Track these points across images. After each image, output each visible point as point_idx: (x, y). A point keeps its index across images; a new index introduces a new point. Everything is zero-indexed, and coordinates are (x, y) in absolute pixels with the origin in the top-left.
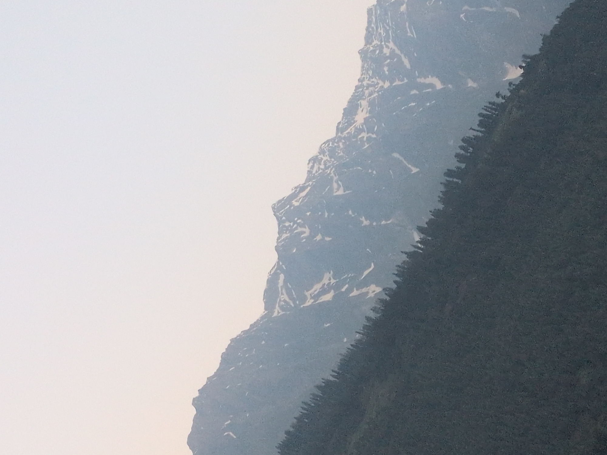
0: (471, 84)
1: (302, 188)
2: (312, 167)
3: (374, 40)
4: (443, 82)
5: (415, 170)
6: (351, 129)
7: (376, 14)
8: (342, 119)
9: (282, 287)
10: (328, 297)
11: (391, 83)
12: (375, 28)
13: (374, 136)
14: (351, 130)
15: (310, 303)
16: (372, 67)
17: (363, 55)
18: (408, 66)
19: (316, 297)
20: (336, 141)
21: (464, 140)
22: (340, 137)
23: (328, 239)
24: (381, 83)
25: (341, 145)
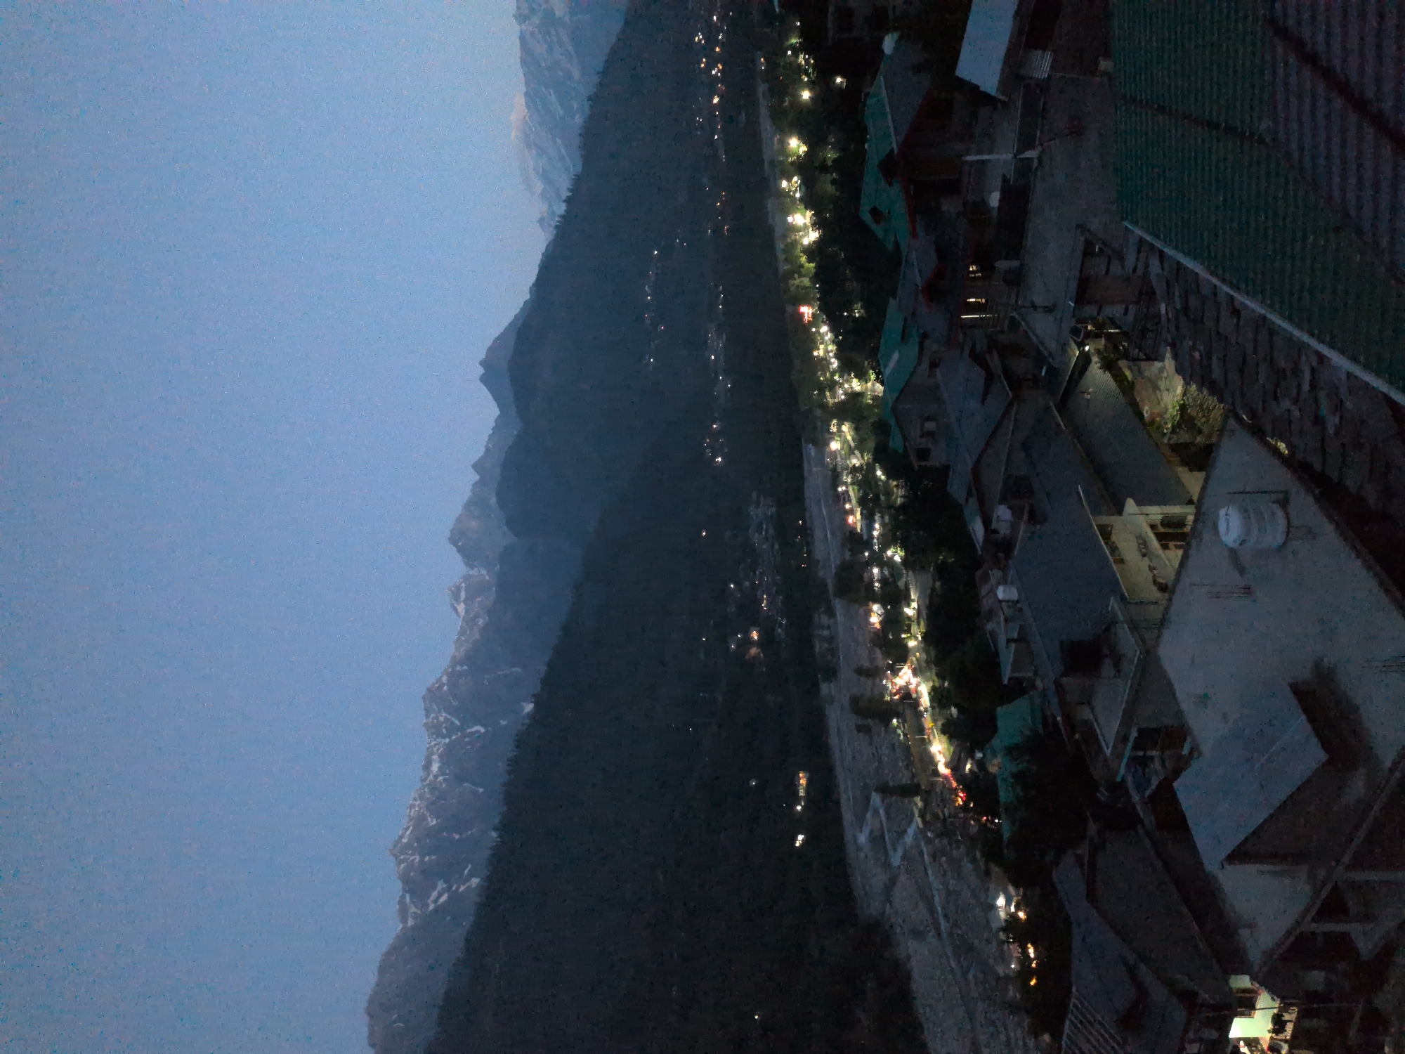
0: (503, 723)
1: (407, 829)
2: (410, 812)
4: (484, 726)
5: (481, 790)
9: (410, 903)
10: (444, 898)
11: (450, 738)
13: (447, 777)
14: (431, 777)
15: (432, 907)
18: (459, 724)
19: (436, 900)
21: (508, 760)
23: (433, 857)
24: (443, 741)
25: (426, 790)
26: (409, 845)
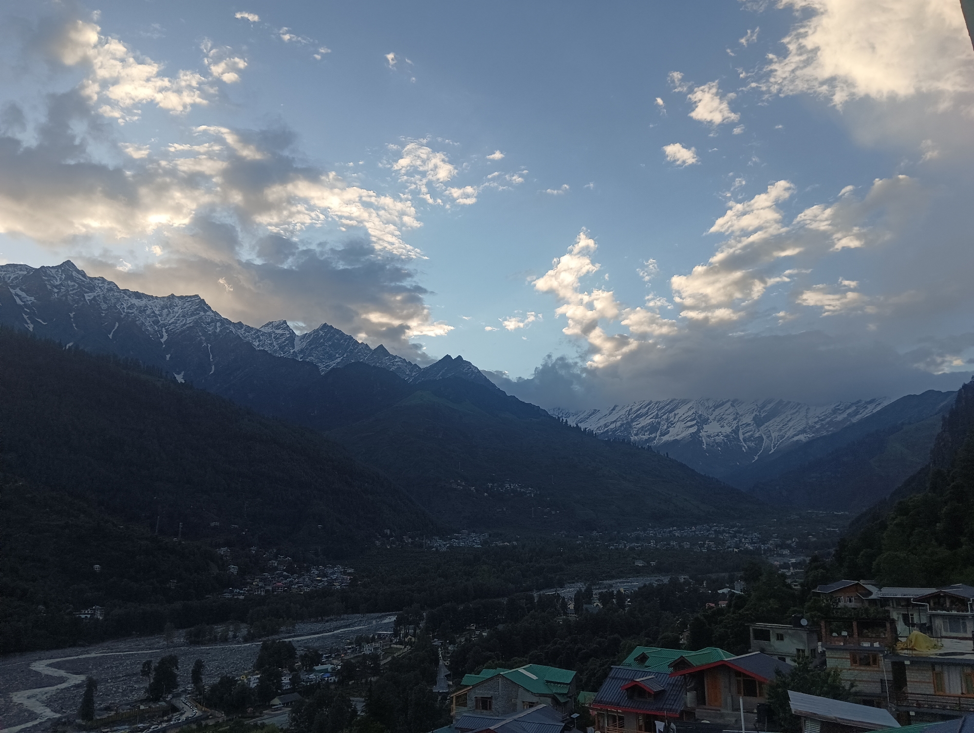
1: (84, 275)
2: (99, 280)
3: (181, 301)
4: (165, 342)
5: (110, 336)
6: (127, 298)
8: (132, 292)
9: (19, 274)
10: (19, 301)
12: (188, 300)
13: (126, 311)
15: (12, 292)
16: (165, 302)
17: (171, 296)
19: (17, 295)
20: (118, 290)
22: (121, 292)
23: (56, 295)
25: (116, 293)
26: (69, 277)
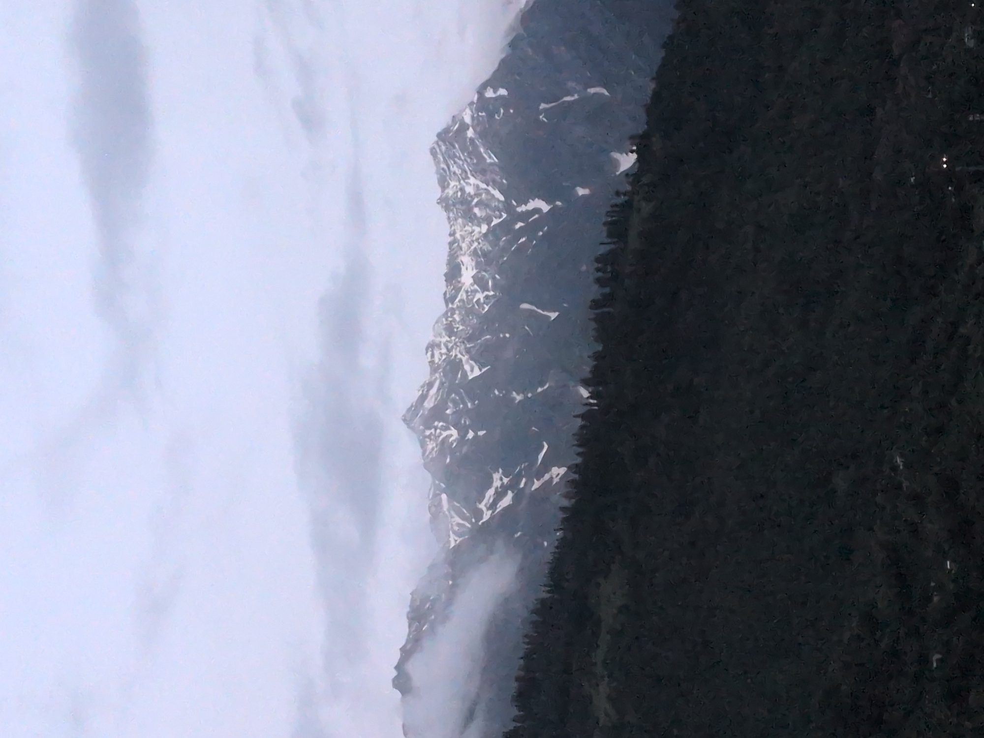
0: (581, 192)
1: (430, 385)
2: (433, 356)
3: (450, 181)
5: (553, 315)
6: (462, 295)
7: (440, 150)
8: (447, 287)
9: (449, 510)
11: (489, 224)
12: (446, 167)
15: (488, 517)
16: (460, 215)
17: (444, 205)
18: (502, 198)
19: (493, 506)
20: (449, 314)
21: (597, 260)
22: (452, 309)
25: (457, 317)
26: (437, 413)
